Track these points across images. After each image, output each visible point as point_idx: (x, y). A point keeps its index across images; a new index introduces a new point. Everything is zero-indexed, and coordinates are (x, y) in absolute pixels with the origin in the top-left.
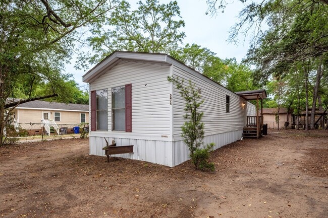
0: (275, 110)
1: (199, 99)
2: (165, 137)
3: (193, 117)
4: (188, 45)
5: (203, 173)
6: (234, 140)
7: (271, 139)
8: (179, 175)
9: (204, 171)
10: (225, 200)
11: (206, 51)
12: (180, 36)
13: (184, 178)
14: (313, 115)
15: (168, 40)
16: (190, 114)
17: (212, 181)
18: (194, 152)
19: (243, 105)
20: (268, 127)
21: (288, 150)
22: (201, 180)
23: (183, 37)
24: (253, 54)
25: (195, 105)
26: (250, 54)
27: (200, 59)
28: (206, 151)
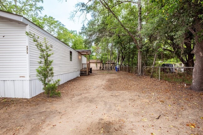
0: (95, 61)
1: (50, 51)
2: (23, 77)
3: (45, 63)
4: (46, 16)
5: (53, 99)
6: (75, 77)
7: (93, 75)
8: (34, 103)
9: (53, 98)
10: (64, 113)
11: (59, 22)
12: (40, 8)
13: (38, 104)
14: (110, 64)
15: (30, 9)
16: (43, 60)
17: (58, 103)
18: (46, 86)
19: (80, 57)
20: (92, 69)
21: (100, 80)
22: (50, 104)
23: (42, 10)
24: (84, 30)
25: (47, 55)
26: (83, 29)
27: (55, 27)
28: (55, 85)
